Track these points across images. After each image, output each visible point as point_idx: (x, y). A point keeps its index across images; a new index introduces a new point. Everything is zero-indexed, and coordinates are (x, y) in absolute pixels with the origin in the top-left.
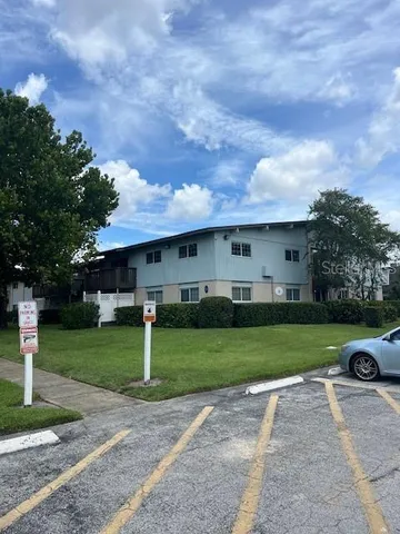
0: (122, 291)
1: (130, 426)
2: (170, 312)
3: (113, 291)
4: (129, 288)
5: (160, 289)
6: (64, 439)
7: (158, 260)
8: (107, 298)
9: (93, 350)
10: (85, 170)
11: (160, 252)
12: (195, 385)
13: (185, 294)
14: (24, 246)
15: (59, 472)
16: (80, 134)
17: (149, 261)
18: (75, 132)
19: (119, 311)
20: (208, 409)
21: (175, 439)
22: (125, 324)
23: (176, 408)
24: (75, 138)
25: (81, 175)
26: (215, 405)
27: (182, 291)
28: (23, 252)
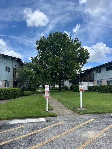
0: (89, 81)
1: (65, 121)
2: (103, 88)
3: (87, 81)
4: (92, 80)
5: (101, 81)
6: (47, 121)
7: (100, 72)
8: (85, 83)
9: (76, 98)
10: (79, 48)
11: (100, 69)
12: (94, 111)
13: (109, 82)
14: (63, 70)
15: (38, 129)
16: (77, 39)
17: (97, 72)
18: (76, 38)
19: (89, 87)
20: (93, 119)
21: (73, 127)
22: (90, 91)
23: (83, 117)
24: (76, 40)
25: (78, 50)
26: (96, 118)
27: (108, 81)
28: (63, 72)
